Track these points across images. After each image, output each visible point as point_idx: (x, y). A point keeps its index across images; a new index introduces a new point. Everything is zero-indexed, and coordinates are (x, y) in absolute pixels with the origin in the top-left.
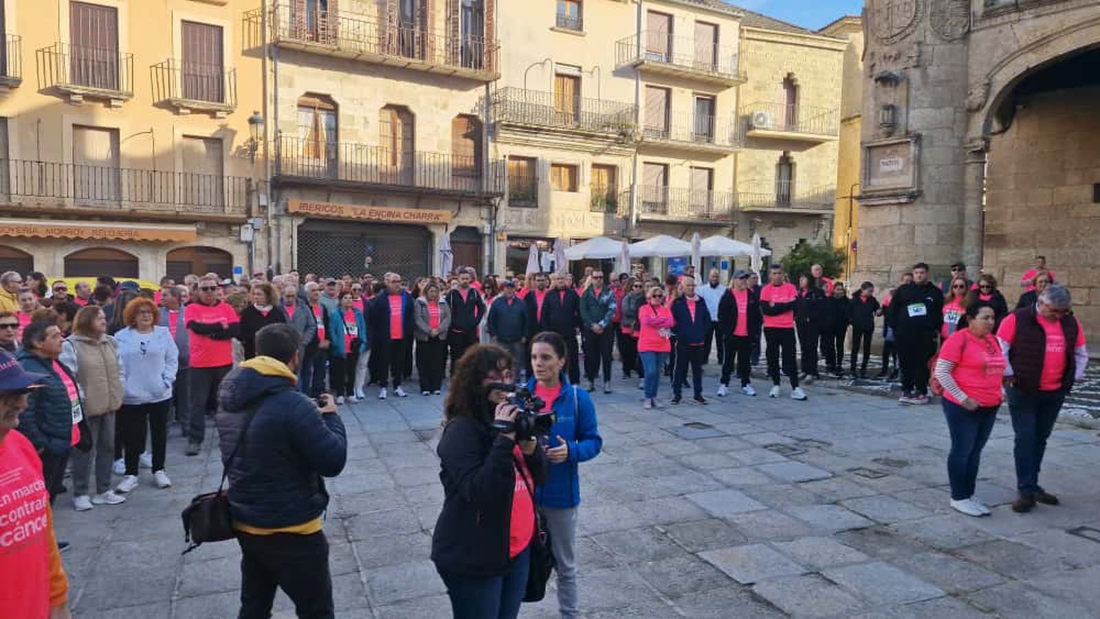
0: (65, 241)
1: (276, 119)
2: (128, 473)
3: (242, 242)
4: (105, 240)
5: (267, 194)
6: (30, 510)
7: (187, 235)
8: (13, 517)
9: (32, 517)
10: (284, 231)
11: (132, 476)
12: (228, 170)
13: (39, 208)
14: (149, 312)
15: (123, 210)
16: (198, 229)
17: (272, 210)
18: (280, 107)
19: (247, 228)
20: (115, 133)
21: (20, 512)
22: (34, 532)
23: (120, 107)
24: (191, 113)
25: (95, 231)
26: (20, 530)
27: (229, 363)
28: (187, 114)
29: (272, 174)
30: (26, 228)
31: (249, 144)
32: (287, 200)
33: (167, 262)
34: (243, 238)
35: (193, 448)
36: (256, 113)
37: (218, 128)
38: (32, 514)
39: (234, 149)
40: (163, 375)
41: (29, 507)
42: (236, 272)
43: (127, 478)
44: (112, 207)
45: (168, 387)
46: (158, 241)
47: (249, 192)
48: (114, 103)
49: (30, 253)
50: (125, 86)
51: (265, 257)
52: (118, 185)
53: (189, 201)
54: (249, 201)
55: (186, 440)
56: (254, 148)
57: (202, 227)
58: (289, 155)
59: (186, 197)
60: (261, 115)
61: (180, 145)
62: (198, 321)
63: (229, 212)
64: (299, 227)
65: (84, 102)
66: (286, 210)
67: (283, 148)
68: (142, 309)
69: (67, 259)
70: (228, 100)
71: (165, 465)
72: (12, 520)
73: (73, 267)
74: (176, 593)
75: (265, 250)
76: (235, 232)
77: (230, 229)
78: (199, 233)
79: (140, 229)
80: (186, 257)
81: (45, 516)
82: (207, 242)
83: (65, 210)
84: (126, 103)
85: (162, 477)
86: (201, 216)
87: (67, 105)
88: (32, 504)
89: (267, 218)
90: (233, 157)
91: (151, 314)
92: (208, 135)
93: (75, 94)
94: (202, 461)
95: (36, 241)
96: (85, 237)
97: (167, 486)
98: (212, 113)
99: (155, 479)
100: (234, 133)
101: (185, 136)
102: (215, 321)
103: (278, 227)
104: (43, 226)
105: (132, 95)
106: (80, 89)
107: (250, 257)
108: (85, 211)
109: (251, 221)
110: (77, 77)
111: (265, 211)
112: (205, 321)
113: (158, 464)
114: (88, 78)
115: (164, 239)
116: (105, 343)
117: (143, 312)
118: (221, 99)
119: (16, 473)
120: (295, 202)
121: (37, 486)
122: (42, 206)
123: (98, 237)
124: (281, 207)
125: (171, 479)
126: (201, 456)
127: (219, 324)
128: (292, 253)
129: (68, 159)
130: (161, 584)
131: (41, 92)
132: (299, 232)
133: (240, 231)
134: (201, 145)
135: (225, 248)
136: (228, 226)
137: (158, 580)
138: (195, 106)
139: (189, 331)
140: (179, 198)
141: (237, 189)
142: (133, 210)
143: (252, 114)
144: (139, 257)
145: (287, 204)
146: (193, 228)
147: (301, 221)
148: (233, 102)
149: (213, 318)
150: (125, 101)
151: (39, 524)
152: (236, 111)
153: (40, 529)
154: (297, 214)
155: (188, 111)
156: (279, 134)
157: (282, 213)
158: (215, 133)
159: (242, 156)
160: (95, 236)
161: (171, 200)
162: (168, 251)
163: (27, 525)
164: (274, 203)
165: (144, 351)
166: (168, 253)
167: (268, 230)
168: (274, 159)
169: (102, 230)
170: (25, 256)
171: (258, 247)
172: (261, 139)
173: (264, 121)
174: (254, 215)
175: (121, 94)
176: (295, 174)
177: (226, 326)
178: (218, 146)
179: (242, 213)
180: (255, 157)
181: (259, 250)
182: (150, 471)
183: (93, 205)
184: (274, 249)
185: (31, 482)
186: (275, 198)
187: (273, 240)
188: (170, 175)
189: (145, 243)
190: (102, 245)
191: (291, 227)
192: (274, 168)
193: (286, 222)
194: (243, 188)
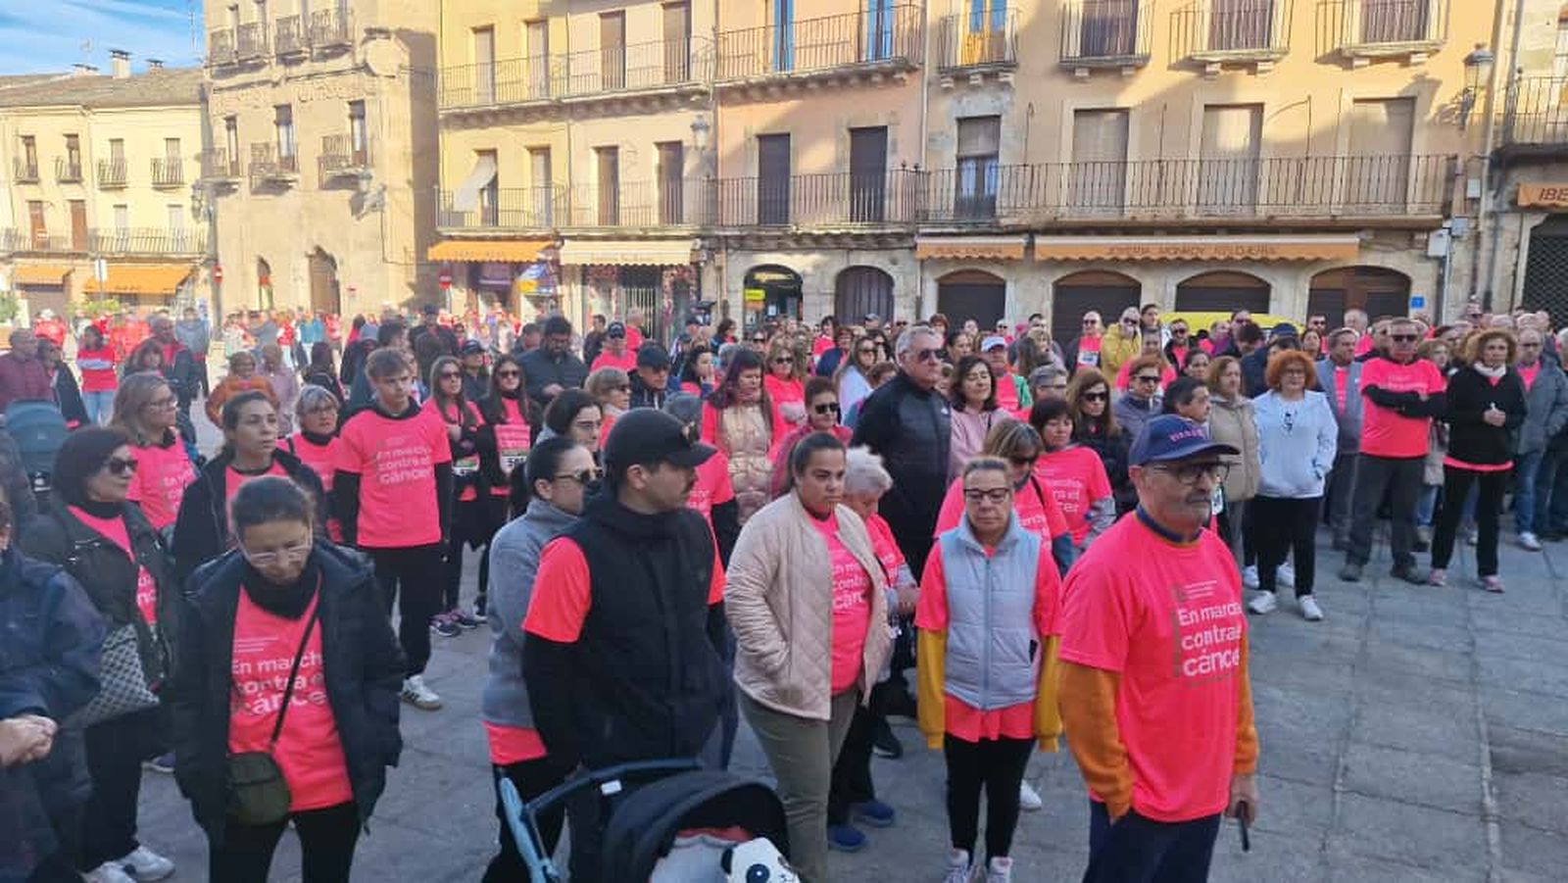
0: (1181, 263)
1: (1514, 50)
2: (1262, 587)
3: (1428, 258)
4: (1229, 260)
5: (1480, 178)
6: (1219, 637)
7: (1345, 249)
8: (1199, 640)
9: (1222, 647)
10: (1505, 240)
11: (1268, 594)
12: (1420, 145)
13: (1155, 222)
14: (1299, 372)
15: (1257, 218)
16: (1362, 240)
17: (1487, 204)
18: (1524, 28)
19: (1441, 236)
20: (1257, 109)
21: (1208, 637)
22: (1221, 666)
23: (1269, 71)
24: (1371, 64)
25: (1217, 248)
26: (1205, 660)
27: (1421, 453)
28: (1365, 66)
29: (1495, 144)
30: (1137, 248)
31: (1461, 98)
32: (1518, 184)
33: (1311, 290)
34: (1431, 252)
35: (1351, 570)
36: (1478, 47)
37: (1411, 81)
38: (1221, 644)
39: (1433, 111)
40: (1314, 462)
41: (1219, 633)
42: (1415, 305)
43: (1262, 595)
44: (1244, 215)
45: (1319, 478)
46: (1301, 259)
47: (1451, 178)
48: (1261, 66)
49: (1139, 280)
50: (1278, 39)
51: (1466, 280)
52: (1255, 182)
53: (1354, 199)
54: (1449, 191)
55: (1342, 556)
56: (1467, 105)
57: (1368, 236)
58: (1531, 109)
59: (1349, 193)
60: (1487, 49)
61: (1349, 115)
62: (1381, 386)
63: (1413, 212)
64: (1534, 229)
65: (1222, 72)
66: (1514, 203)
67: (1522, 97)
68: (1291, 366)
69: (1179, 287)
70: (1433, 33)
71: (1314, 590)
72: (1197, 645)
73: (1188, 298)
74: (1340, 781)
75: (1467, 271)
76: (1419, 242)
77: (1412, 236)
78: (1364, 246)
79: (1278, 244)
80: (1336, 282)
81: (1237, 651)
82: (1372, 260)
83: (1185, 222)
84: (1278, 65)
85: (1310, 605)
86: (1366, 221)
87: (1202, 80)
88: (1223, 630)
89: (1476, 218)
90: (1431, 124)
91: (1302, 375)
92: (1394, 95)
93: (1212, 63)
94: (1365, 593)
95: (1147, 264)
96: (1204, 257)
97: (1316, 619)
98: (1403, 59)
99: (1299, 604)
100: (1435, 84)
101: (1356, 101)
102: (1409, 387)
103: (1495, 231)
104: (1156, 244)
105: (1286, 53)
106: (1219, 55)
107: (1440, 283)
108: (1210, 222)
109: (1447, 224)
110: (1217, 40)
111: (1475, 207)
112: (1391, 386)
113: (1304, 586)
114: (1230, 36)
115: (1310, 257)
116: (1241, 407)
117: (1292, 371)
118: (1420, 35)
119: (1208, 587)
120: (1530, 188)
121: (1231, 609)
122: (1158, 219)
123: (1222, 257)
124: (1506, 196)
125: (1323, 610)
126: (1364, 584)
127: (1414, 393)
128: (1515, 274)
129: (1194, 155)
130: (1318, 762)
131: (1171, 67)
132: (1533, 239)
133: (1427, 241)
134: (1380, 112)
135: (1399, 269)
136: (1410, 233)
137: (1314, 754)
138: (1377, 53)
139: (1365, 400)
140: (1338, 193)
141: (1431, 172)
142: (1272, 217)
143: (1473, 50)
144: (1273, 284)
145: (1517, 193)
146: (1354, 239)
147: (1538, 219)
148: (1442, 36)
149: (1404, 383)
150: (1275, 61)
151: (1229, 658)
152: (1444, 49)
153: (1228, 665)
154: (1533, 209)
155: (1366, 62)
156: (1517, 76)
157: (1506, 207)
158: (1404, 90)
159: (1447, 120)
160: (1217, 256)
161: (1326, 199)
162: (1312, 274)
163: (1213, 656)
164: (1493, 193)
165: (1290, 425)
166: (1313, 277)
167: (1477, 238)
168: (1501, 118)
169: (1226, 246)
170: (1131, 284)
171: (1454, 265)
172: (1482, 88)
173: (1492, 60)
174: (1455, 212)
175: (1272, 53)
176: (1538, 140)
177: (1424, 397)
178: (1407, 109)
179: (1435, 213)
180: (1468, 121)
181: (1457, 270)
182: (1292, 593)
183: (1220, 214)
184: (1483, 267)
185: (1226, 603)
186: (1495, 183)
187: (1484, 254)
188: (1329, 163)
189: (1284, 264)
190: (1223, 267)
191: (1518, 232)
192: (1501, 135)
193: (1510, 223)
194: (1442, 172)
